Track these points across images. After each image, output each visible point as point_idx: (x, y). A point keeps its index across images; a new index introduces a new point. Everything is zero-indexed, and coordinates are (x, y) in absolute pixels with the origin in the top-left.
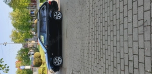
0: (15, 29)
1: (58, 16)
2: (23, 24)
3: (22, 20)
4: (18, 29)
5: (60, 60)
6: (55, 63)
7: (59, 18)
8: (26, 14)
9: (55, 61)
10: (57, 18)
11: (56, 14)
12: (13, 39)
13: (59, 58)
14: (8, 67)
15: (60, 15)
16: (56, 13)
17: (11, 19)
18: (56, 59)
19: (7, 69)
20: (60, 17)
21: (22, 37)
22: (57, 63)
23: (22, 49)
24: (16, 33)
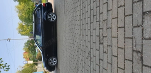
0: (21, 22)
1: (52, 18)
2: (29, 17)
3: (28, 13)
4: (24, 22)
5: (55, 60)
6: (50, 63)
7: (53, 19)
8: (30, 7)
9: (50, 61)
10: (51, 20)
11: (50, 16)
12: (19, 32)
13: (54, 59)
14: (9, 66)
15: (54, 17)
16: (51, 14)
17: (17, 12)
18: (51, 60)
19: (7, 67)
20: (55, 19)
21: (28, 30)
22: (52, 64)
23: (28, 41)
24: (23, 26)
